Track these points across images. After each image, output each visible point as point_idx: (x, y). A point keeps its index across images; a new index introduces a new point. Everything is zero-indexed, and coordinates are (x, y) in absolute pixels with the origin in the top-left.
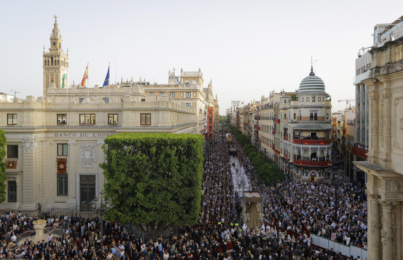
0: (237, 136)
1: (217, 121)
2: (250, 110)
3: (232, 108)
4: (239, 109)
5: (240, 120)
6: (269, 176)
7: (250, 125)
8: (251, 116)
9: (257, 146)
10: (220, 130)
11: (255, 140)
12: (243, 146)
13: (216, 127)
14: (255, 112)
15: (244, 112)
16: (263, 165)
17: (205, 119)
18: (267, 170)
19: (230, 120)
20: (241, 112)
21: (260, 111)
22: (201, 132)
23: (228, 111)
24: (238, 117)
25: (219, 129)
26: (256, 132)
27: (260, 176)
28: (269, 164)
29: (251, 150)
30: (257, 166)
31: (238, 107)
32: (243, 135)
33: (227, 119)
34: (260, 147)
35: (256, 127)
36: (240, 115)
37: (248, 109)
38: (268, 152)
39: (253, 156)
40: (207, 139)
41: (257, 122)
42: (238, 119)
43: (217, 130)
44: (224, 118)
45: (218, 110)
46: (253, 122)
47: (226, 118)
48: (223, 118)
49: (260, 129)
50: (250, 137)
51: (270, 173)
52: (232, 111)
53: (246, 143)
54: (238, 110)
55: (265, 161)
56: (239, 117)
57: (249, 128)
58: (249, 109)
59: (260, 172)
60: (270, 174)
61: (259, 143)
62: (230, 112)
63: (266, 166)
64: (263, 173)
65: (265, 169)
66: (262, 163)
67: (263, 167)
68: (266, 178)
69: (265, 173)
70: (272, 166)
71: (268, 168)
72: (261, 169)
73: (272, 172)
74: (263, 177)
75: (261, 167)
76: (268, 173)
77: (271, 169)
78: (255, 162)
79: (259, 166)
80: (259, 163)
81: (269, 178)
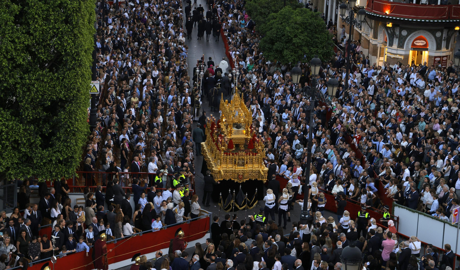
6: (294, 44)
16: (276, 12)
18: (287, 28)
27: (267, 46)
28: (295, 9)
30: (261, 14)
51: (296, 36)
59: (268, 33)
60: (295, 40)
63: (284, 15)
64: (277, 34)
65: (281, 23)
66: (274, 5)
67: (276, 19)
68: (283, 50)
69: (282, 37)
70: (302, 16)
71: (292, 20)
72: (272, 25)
73: (302, 33)
74: (275, 47)
75: (272, 19)
76: (289, 36)
77: (300, 24)
78: (255, 2)
79: (265, 13)
80: (265, 7)
81: (291, 52)
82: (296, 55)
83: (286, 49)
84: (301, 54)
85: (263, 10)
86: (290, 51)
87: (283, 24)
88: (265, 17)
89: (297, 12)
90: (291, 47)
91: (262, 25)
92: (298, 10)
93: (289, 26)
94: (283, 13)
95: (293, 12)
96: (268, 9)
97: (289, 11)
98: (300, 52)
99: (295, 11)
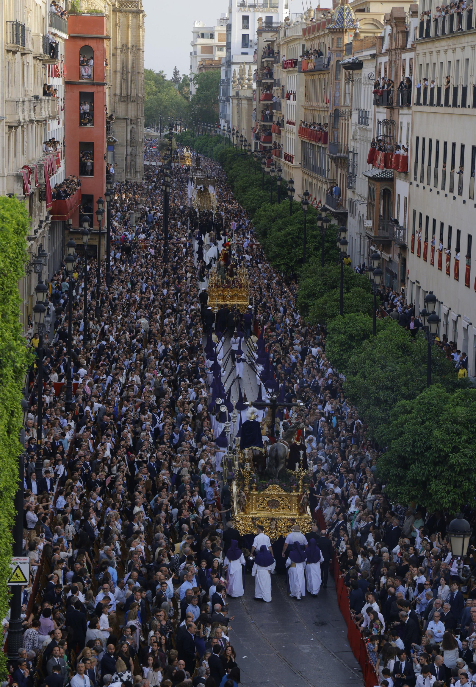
0: (260, 211)
1: (132, 111)
2: (348, 38)
3: (229, 27)
4: (277, 30)
5: (277, 106)
6: (452, 467)
7: (342, 141)
8: (349, 79)
9: (378, 280)
10: (147, 168)
11: (372, 241)
12: (295, 278)
13: (121, 151)
14: (380, 54)
15: (306, 54)
16: (411, 397)
17: (48, 91)
18: (436, 433)
19: (217, 102)
20: (286, 54)
21: (413, 49)
22: (18, 177)
23: (207, 41)
24: (269, 87)
25: (141, 162)
26: (379, 188)
27: (393, 471)
28: (452, 391)
29: (341, 300)
30: (378, 402)
31: (269, 20)
32: (293, 208)
33: (197, 99)
34: (403, 282)
35: (380, 156)
36: (279, 73)
37: (333, 31)
38: (453, 315)
39: (351, 337)
40: (66, 227)
41: (385, 122)
42: (269, 97)
43: (131, 167)
44: (181, 88)
45: (137, 37)
46: (363, 119)
47: (193, 89)
48: (174, 91)
49: (405, 171)
50: (343, 218)
51: (455, 450)
52: (228, 46)
53: (315, 261)
54: (269, 36)
55: (429, 370)
56: (277, 83)
57: (335, 160)
58: (341, 31)
59: (394, 444)
60: (454, 459)
61: (396, 259)
62: (220, 48)
63: (429, 403)
64: (413, 446)
65: (423, 422)
66: (406, 384)
67: (410, 412)
68: (428, 480)
69: (426, 451)
70: (467, 407)
71: (445, 416)
72: (402, 427)
73: (470, 443)
74: (410, 474)
75: (402, 413)
76: (441, 450)
77: (463, 424)
78: (365, 378)
79: (386, 401)
80: (387, 388)
81: (446, 484)
82: (458, 491)
83: (436, 477)
84: (469, 489)
85: (382, 395)
86: (443, 482)
87: (427, 423)
88: (386, 410)
89: (457, 397)
90: (446, 474)
91: (381, 428)
92: (459, 392)
93: (439, 427)
94: (426, 400)
95: (447, 398)
96: (393, 392)
97: (440, 396)
98: (466, 484)
99: (452, 396)
